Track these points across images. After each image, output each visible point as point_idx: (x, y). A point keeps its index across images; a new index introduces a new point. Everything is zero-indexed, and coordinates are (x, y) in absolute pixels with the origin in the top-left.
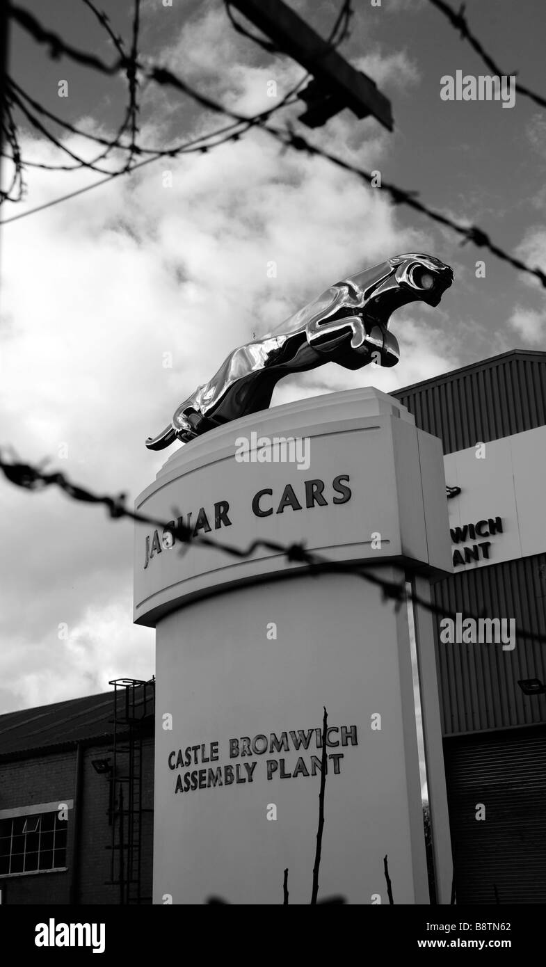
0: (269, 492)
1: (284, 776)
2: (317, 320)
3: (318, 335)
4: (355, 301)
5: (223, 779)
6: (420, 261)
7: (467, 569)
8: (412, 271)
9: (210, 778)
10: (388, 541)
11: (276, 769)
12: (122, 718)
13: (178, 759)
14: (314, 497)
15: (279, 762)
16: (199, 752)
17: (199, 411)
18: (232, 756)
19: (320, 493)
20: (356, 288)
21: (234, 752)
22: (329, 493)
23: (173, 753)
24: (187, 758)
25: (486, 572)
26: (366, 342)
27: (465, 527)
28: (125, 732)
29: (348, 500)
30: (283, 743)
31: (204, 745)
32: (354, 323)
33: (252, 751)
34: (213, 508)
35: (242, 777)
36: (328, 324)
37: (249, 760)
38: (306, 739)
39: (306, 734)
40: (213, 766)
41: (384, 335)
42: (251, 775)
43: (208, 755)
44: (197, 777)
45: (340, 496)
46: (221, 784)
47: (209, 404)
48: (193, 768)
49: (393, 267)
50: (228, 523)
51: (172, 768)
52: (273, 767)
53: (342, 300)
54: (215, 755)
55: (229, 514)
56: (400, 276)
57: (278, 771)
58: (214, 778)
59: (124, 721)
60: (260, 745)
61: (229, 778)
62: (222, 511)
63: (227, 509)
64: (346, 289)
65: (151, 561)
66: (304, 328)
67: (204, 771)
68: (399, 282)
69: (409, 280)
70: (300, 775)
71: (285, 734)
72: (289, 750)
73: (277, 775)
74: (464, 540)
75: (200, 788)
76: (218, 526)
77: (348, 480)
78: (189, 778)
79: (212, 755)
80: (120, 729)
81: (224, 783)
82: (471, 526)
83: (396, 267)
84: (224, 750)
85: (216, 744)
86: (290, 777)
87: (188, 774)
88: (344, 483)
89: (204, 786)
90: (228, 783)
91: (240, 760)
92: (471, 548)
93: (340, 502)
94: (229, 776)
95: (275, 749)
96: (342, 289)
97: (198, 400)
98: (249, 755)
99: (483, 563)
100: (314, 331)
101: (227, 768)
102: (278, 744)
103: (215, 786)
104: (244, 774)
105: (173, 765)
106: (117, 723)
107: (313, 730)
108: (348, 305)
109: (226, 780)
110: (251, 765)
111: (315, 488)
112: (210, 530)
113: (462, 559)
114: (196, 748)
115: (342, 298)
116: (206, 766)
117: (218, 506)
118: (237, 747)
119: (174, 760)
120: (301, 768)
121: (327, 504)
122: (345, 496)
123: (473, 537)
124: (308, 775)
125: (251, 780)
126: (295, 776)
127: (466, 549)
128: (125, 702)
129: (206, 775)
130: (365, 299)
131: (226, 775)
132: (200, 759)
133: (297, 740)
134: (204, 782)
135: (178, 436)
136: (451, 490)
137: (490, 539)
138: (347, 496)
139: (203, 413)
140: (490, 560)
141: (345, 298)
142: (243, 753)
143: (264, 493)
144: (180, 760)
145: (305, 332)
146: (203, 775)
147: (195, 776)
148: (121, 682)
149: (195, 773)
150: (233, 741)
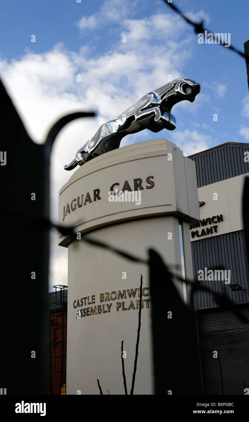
0: (118, 184)
1: (124, 309)
2: (140, 109)
3: (140, 116)
4: (157, 100)
5: (97, 311)
6: (185, 81)
7: (208, 237)
8: (182, 86)
9: (91, 311)
10: (171, 205)
11: (121, 306)
12: (59, 302)
13: (78, 304)
14: (137, 186)
15: (122, 303)
16: (87, 300)
17: (87, 152)
18: (101, 301)
19: (141, 184)
20: (157, 95)
21: (102, 299)
22: (144, 184)
23: (75, 301)
24: (81, 303)
25: (216, 238)
26: (161, 119)
27: (207, 219)
28: (60, 308)
29: (153, 187)
30: (123, 295)
31: (89, 297)
32: (156, 110)
33: (110, 299)
34: (93, 192)
35: (105, 310)
36: (145, 111)
37: (109, 303)
38: (134, 293)
39: (134, 290)
40: (93, 306)
41: (169, 115)
42: (110, 309)
43: (90, 301)
44: (86, 311)
45: (149, 185)
46: (96, 314)
47: (91, 149)
48: (84, 307)
49: (174, 84)
50: (99, 199)
51: (75, 307)
52: (119, 306)
53: (151, 100)
54: (93, 301)
55: (100, 195)
56: (177, 89)
57: (122, 307)
58: (93, 311)
59: (60, 303)
60: (113, 296)
61: (100, 311)
62: (97, 194)
63: (99, 192)
64: (152, 95)
65: (66, 217)
66: (134, 113)
67: (89, 308)
68: (176, 91)
69: (181, 90)
70: (131, 309)
71: (124, 291)
72: (126, 298)
73: (121, 309)
74: (206, 224)
75: (87, 316)
76: (95, 200)
77: (153, 178)
78: (82, 312)
79: (92, 301)
80: (58, 307)
81: (97, 313)
82: (209, 218)
83: (175, 84)
84: (97, 299)
85: (94, 296)
86: (127, 310)
87: (82, 310)
88: (151, 179)
89: (89, 315)
90: (99, 313)
91: (104, 303)
92: (209, 228)
93: (149, 188)
94: (100, 310)
95: (120, 298)
96: (151, 95)
97: (87, 147)
98: (108, 300)
99: (214, 234)
100: (138, 115)
101: (99, 306)
102: (122, 295)
103: (93, 314)
104: (106, 309)
105: (75, 306)
106: (57, 304)
107: (137, 289)
108: (153, 102)
109: (98, 312)
110: (109, 305)
111: (138, 182)
112: (92, 202)
113: (205, 233)
114: (85, 298)
115: (151, 99)
116: (90, 306)
117: (95, 191)
118: (103, 297)
119: (76, 304)
120: (132, 306)
121: (143, 189)
122: (152, 185)
123: (210, 223)
124: (135, 309)
125: (109, 312)
126: (129, 309)
127: (207, 229)
128: (60, 295)
129: (90, 310)
130: (161, 99)
131: (98, 310)
132: (87, 303)
133: (130, 294)
134: (89, 313)
135: (78, 163)
136: (201, 203)
137: (217, 224)
138: (152, 184)
139: (89, 153)
140: (217, 233)
141: (152, 99)
142: (106, 300)
143: (116, 185)
144: (78, 303)
145: (134, 115)
146: (88, 310)
147: (85, 310)
148: (58, 287)
149: (85, 309)
150: (102, 294)
